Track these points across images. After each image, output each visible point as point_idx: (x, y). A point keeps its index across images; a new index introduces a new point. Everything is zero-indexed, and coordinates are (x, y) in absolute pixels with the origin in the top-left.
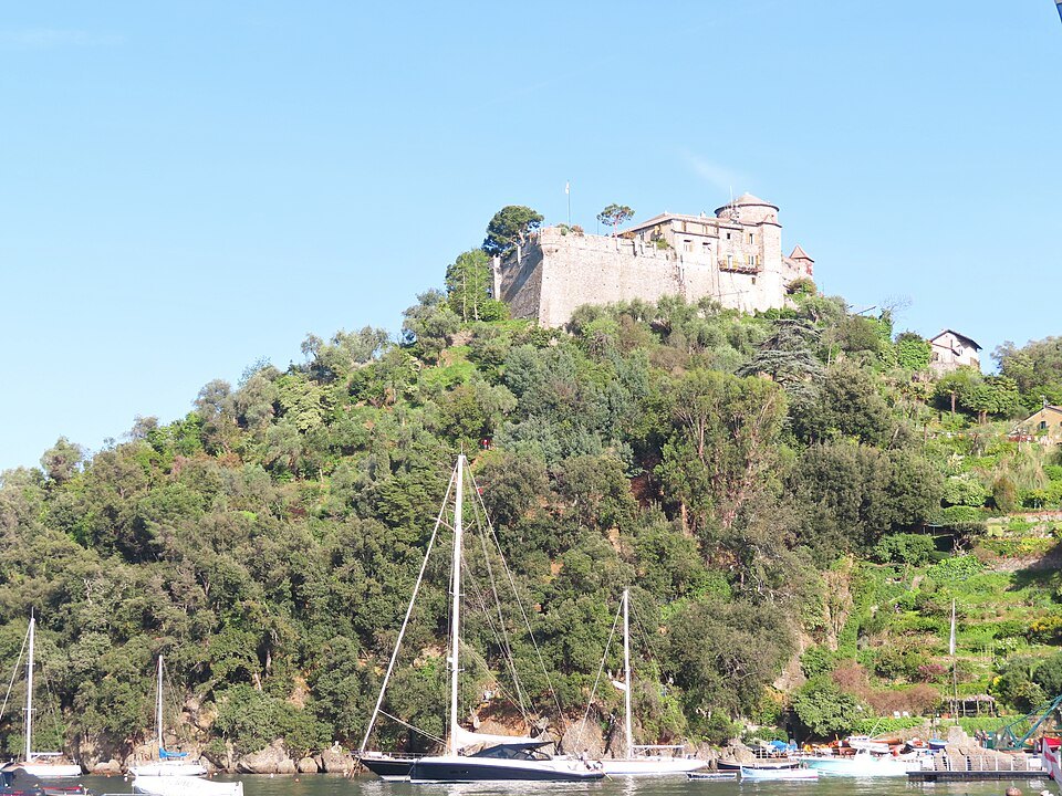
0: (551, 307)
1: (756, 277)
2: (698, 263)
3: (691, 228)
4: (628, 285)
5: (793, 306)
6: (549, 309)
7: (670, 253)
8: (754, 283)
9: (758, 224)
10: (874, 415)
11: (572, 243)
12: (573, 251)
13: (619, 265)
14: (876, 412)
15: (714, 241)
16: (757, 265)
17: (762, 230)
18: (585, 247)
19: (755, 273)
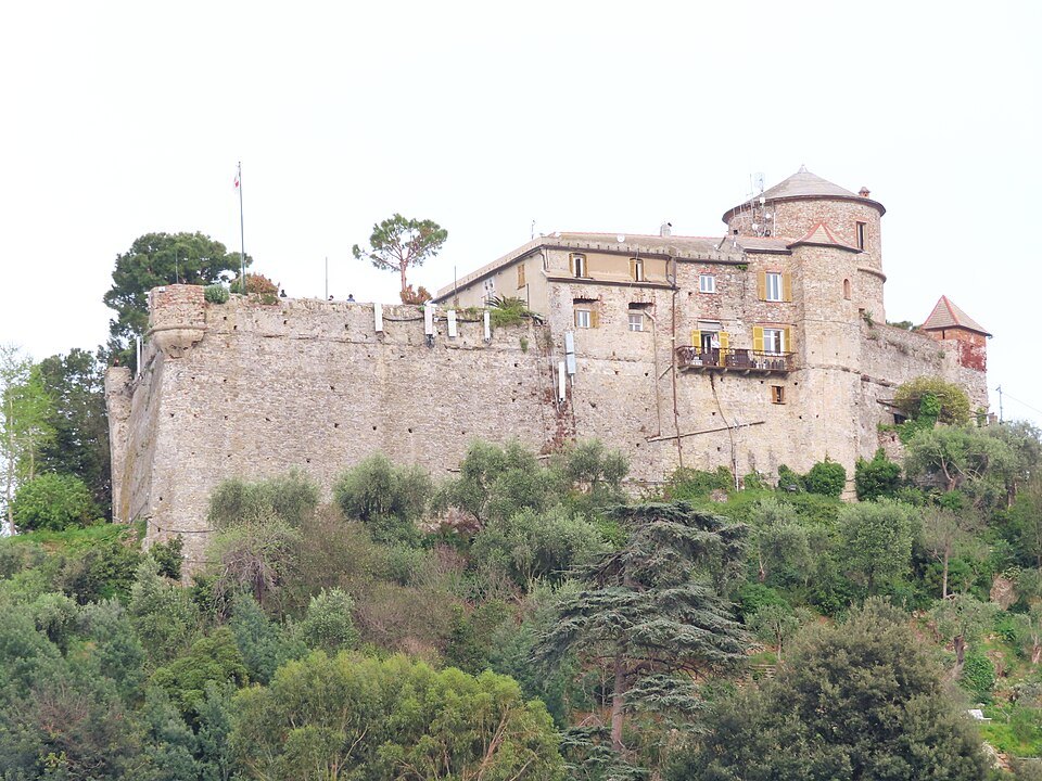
0: (179, 490)
1: (786, 384)
2: (613, 358)
3: (598, 268)
4: (406, 423)
5: (898, 453)
6: (171, 495)
7: (532, 336)
8: (779, 401)
9: (789, 250)
10: (921, 750)
11: (245, 324)
12: (246, 344)
13: (381, 372)
14: (930, 741)
15: (662, 300)
16: (789, 357)
17: (800, 263)
18: (282, 330)
19: (783, 375)
